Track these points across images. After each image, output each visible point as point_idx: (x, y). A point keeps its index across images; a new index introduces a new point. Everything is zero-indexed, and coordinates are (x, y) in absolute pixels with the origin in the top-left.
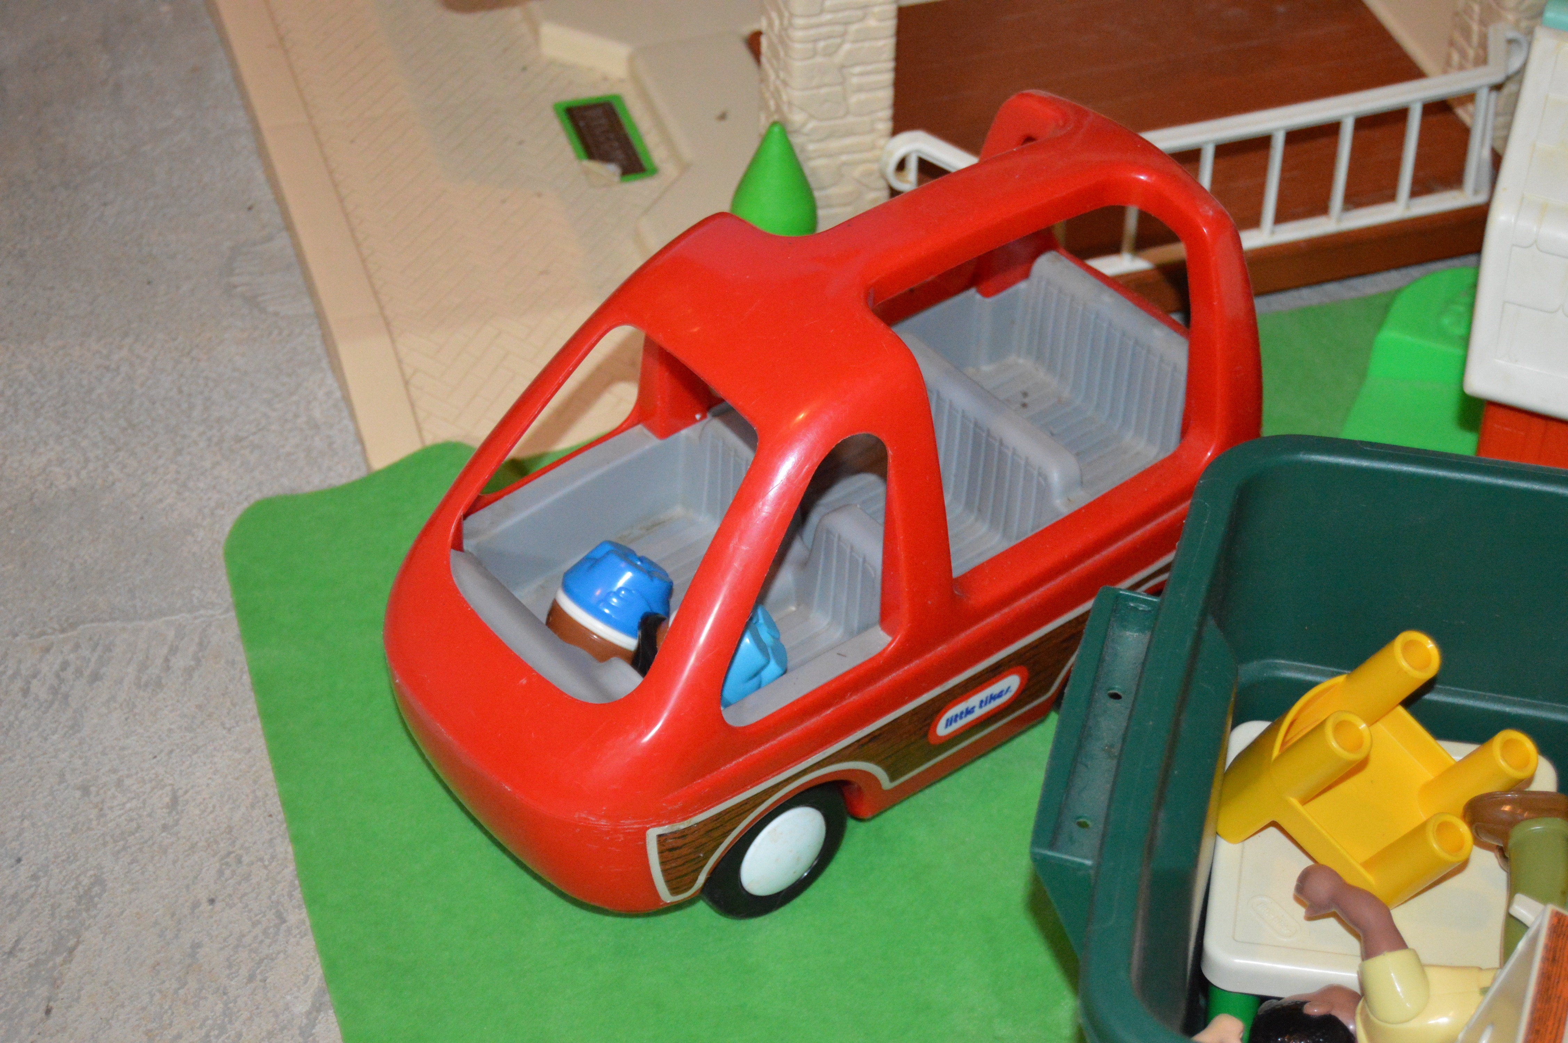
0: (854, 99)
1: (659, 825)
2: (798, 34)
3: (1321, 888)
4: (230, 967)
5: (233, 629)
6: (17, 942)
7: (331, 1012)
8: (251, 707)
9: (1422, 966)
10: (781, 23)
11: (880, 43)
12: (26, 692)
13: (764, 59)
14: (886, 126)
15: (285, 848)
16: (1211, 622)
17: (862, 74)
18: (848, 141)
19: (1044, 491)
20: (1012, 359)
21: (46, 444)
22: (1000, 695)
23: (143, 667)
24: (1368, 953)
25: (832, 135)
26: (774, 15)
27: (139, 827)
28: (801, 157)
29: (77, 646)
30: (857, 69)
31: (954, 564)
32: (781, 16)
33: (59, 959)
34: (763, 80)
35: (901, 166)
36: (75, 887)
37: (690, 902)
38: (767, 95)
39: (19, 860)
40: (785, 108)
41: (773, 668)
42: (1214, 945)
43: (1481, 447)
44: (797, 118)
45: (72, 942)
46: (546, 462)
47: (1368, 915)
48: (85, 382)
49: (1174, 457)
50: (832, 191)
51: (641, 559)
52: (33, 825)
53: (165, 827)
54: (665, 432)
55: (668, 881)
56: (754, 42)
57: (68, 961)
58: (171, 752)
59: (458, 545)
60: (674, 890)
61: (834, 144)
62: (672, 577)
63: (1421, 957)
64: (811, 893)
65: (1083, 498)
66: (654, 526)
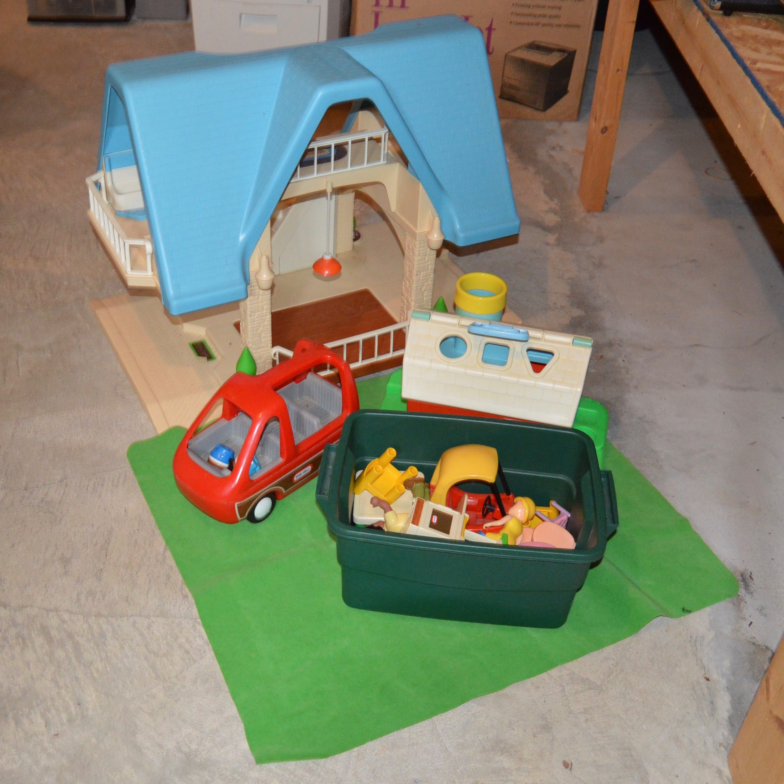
0: (263, 340)
1: (237, 502)
2: (249, 327)
3: (375, 501)
4: (144, 543)
5: (132, 472)
6: (96, 542)
7: (168, 550)
8: (139, 488)
9: (396, 515)
10: (245, 324)
11: (268, 327)
12: (87, 489)
13: (241, 332)
14: (270, 345)
15: (152, 518)
16: (349, 449)
17: (265, 334)
18: (261, 349)
19: (313, 426)
20: (304, 397)
21: (80, 433)
22: (307, 470)
23: (113, 481)
24: (385, 512)
25: (258, 348)
26: (243, 322)
27: (119, 516)
28: (252, 354)
29: (97, 479)
30: (263, 333)
31: (295, 443)
32: (245, 322)
33: (106, 545)
34: (241, 336)
35: (275, 355)
36: (107, 530)
37: (243, 519)
38: (243, 340)
39: (93, 525)
40: (247, 343)
41: (258, 468)
42: (355, 515)
43: (408, 408)
44: (250, 345)
45: (109, 541)
46: (201, 430)
47: (385, 505)
48: (86, 418)
49: (341, 416)
50: (258, 361)
51: (227, 447)
52: (95, 517)
53: (125, 516)
54: (229, 419)
55: (240, 515)
56: (237, 326)
57: (109, 544)
58: (123, 499)
59: (187, 447)
60: (241, 516)
61: (259, 350)
62: (234, 450)
63: (396, 512)
64: (270, 517)
65: (321, 427)
66: (227, 441)
